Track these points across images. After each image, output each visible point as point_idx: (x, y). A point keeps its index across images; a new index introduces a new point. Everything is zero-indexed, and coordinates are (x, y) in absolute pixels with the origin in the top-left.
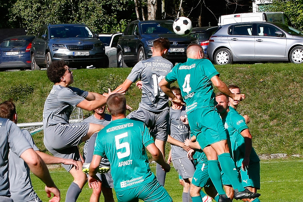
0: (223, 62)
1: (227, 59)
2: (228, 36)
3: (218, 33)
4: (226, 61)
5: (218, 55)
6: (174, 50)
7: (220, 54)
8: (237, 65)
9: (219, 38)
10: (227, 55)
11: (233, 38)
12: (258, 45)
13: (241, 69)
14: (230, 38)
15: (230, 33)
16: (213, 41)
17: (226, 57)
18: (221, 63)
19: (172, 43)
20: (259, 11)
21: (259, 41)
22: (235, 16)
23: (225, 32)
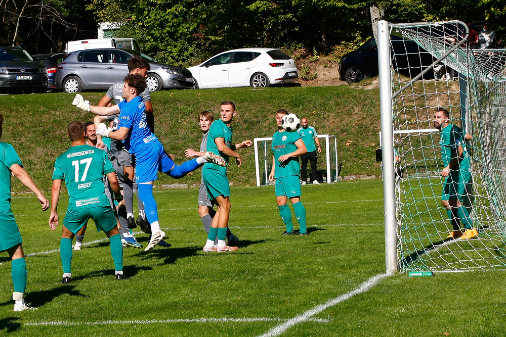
0: (72, 91)
1: (77, 87)
2: (77, 63)
3: (67, 60)
4: (75, 89)
5: (67, 82)
6: (22, 78)
7: (69, 81)
8: (88, 93)
9: (69, 65)
10: (76, 83)
11: (82, 65)
12: (108, 72)
13: (93, 97)
14: (80, 65)
15: (80, 60)
16: (62, 68)
17: (76, 85)
18: (71, 91)
19: (19, 70)
20: (105, 37)
21: (111, 68)
22: (82, 42)
23: (75, 59)
